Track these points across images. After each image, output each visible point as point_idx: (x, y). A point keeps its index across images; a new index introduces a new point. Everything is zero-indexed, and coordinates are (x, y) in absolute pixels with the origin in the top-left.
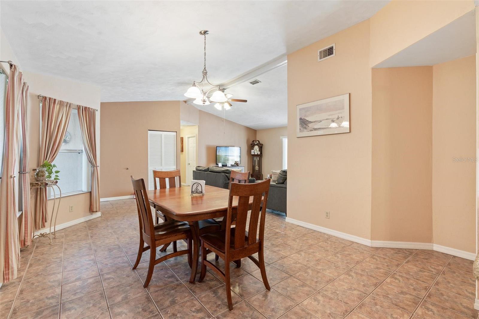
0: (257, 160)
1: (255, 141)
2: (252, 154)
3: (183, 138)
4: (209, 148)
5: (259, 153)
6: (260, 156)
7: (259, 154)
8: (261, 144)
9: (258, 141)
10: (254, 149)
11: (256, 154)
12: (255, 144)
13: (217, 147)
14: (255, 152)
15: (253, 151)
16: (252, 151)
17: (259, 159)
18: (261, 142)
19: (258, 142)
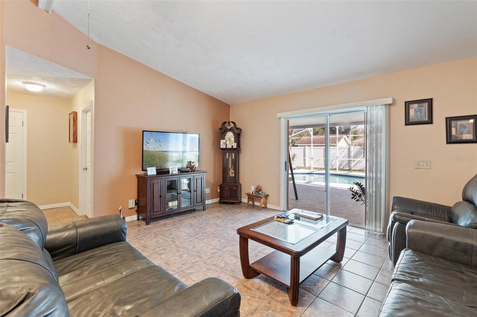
0: (232, 158)
1: (227, 124)
2: (221, 147)
3: (76, 113)
4: (127, 134)
5: (235, 145)
6: (237, 151)
7: (235, 147)
8: (238, 129)
9: (233, 122)
10: (227, 137)
11: (229, 146)
12: (228, 129)
13: (143, 131)
14: (227, 143)
15: (224, 141)
16: (222, 141)
17: (235, 156)
18: (238, 126)
19: (232, 125)
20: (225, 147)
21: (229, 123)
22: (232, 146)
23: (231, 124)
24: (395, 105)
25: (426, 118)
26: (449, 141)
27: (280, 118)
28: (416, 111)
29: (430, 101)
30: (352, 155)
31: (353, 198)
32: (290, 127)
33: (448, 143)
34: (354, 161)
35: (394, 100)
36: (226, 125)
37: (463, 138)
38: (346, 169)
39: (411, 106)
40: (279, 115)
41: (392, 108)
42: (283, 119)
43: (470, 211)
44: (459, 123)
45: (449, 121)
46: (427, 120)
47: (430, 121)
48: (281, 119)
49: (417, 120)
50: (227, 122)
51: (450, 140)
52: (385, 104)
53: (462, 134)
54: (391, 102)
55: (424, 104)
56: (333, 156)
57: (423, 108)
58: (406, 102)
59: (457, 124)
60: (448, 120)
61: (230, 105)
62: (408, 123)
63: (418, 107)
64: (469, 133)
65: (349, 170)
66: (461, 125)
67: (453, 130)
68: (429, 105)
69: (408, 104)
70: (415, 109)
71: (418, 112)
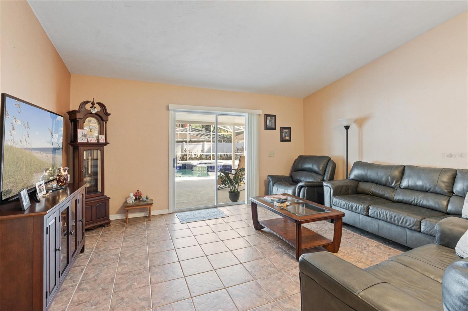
21: (93, 104)
22: (98, 140)
23: (97, 106)
25: (273, 126)
26: (281, 140)
28: (269, 122)
29: (275, 116)
32: (177, 121)
36: (88, 106)
37: (286, 139)
49: (270, 127)
50: (89, 103)
52: (257, 114)
53: (286, 136)
54: (261, 114)
55: (273, 118)
57: (272, 120)
58: (265, 115)
59: (284, 131)
60: (281, 128)
62: (266, 128)
63: (271, 119)
64: (288, 136)
70: (269, 120)
71: (271, 122)
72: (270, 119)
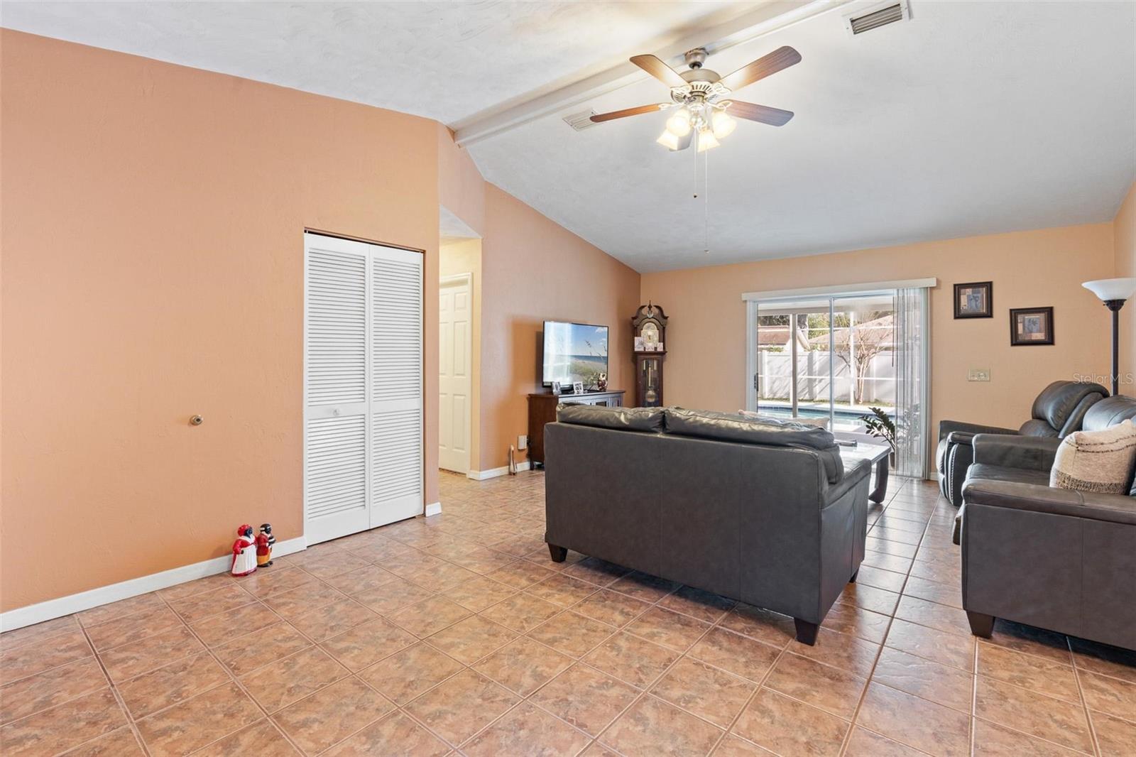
20: (642, 350)
21: (650, 307)
22: (656, 348)
23: (654, 309)
24: (940, 289)
25: (983, 309)
26: (1014, 342)
27: (746, 301)
28: (969, 300)
29: (989, 286)
30: (817, 369)
31: (868, 432)
33: (1013, 344)
34: (820, 381)
35: (938, 281)
36: (644, 311)
37: (1033, 339)
38: (805, 398)
39: (963, 291)
40: (745, 296)
41: (935, 292)
42: (751, 303)
43: (1040, 428)
44: (1027, 317)
45: (1015, 313)
46: (984, 311)
47: (989, 314)
48: (748, 303)
49: (970, 312)
50: (645, 306)
51: (1016, 341)
52: (924, 288)
53: (1031, 332)
54: (935, 285)
55: (981, 289)
56: (776, 371)
57: (979, 295)
58: (955, 285)
59: (1024, 319)
60: (1013, 312)
61: (640, 275)
62: (958, 315)
63: (973, 292)
64: (1040, 331)
65: (811, 400)
66: (1030, 320)
67: (1020, 327)
68: (987, 289)
69: (958, 288)
70: (968, 296)
71: (973, 300)
72: (971, 293)
